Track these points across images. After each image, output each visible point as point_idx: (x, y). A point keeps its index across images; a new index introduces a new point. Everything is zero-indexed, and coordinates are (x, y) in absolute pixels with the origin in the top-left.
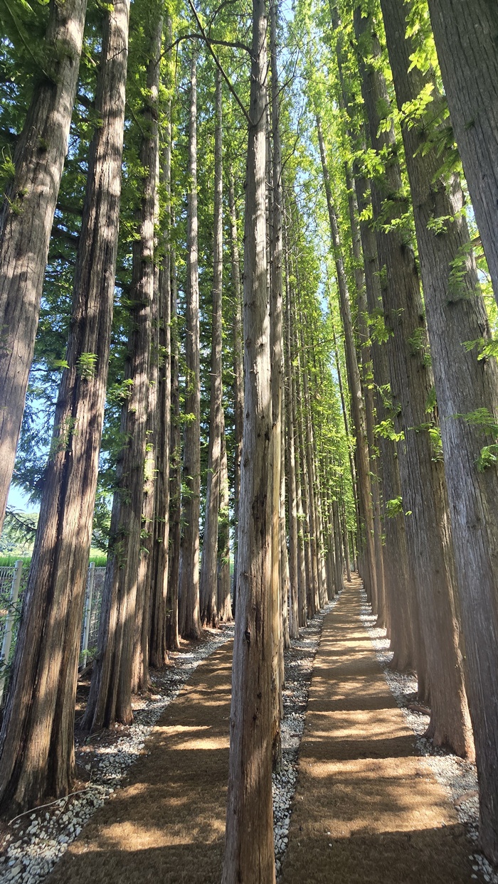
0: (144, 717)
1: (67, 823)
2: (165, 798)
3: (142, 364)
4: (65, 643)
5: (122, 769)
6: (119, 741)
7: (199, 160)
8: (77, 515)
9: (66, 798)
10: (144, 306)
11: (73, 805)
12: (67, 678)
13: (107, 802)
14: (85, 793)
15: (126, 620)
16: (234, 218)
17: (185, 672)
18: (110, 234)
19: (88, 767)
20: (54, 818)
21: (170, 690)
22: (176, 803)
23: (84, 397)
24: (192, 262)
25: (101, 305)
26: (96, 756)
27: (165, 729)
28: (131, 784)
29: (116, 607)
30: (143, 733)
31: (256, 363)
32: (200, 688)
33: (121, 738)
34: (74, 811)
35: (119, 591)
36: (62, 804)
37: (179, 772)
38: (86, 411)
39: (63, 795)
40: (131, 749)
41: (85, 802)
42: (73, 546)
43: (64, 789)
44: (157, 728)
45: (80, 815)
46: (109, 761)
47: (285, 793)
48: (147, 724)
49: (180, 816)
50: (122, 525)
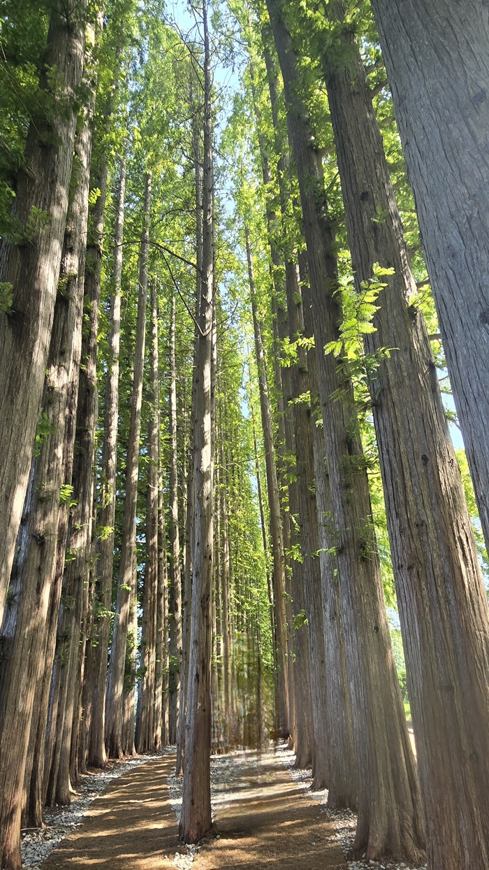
35: (61, 687)
50: (66, 629)
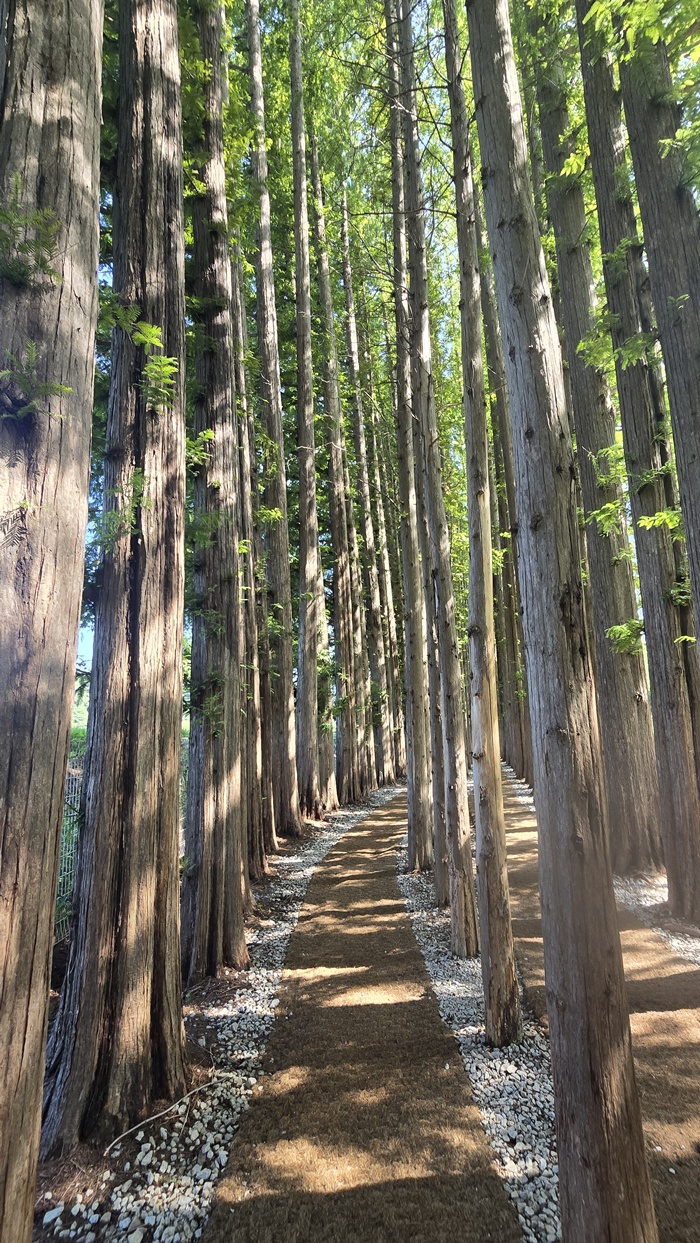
0: (264, 956)
1: (198, 1142)
2: (348, 1090)
3: (223, 408)
4: (158, 857)
5: (255, 1040)
6: (237, 996)
7: (266, 95)
8: (161, 647)
9: (186, 1100)
10: (219, 309)
11: (199, 1109)
12: (168, 914)
13: (254, 1102)
14: (213, 1088)
15: (228, 815)
16: (320, 202)
17: (297, 883)
18: (171, 154)
19: (202, 1042)
20: (175, 1134)
21: (284, 911)
22: (370, 1099)
23: (155, 441)
24: (264, 267)
25: (167, 282)
26: (208, 1021)
27: (300, 973)
28: (282, 1066)
29: (212, 796)
30: (269, 980)
31: (537, 332)
32: (328, 907)
33: (238, 992)
34: (205, 1121)
35: (215, 771)
36: (182, 1110)
37: (351, 1044)
38: (159, 467)
39: (179, 1095)
40: (260, 1007)
41: (216, 1102)
42: (159, 699)
43: (180, 1084)
44: (288, 973)
45: (216, 1126)
46: (231, 1029)
47: (546, 1077)
48: (271, 966)
49: (386, 1124)
50: (213, 669)
